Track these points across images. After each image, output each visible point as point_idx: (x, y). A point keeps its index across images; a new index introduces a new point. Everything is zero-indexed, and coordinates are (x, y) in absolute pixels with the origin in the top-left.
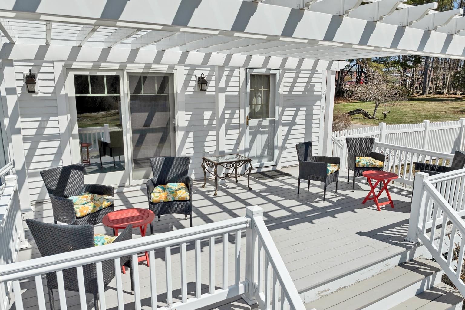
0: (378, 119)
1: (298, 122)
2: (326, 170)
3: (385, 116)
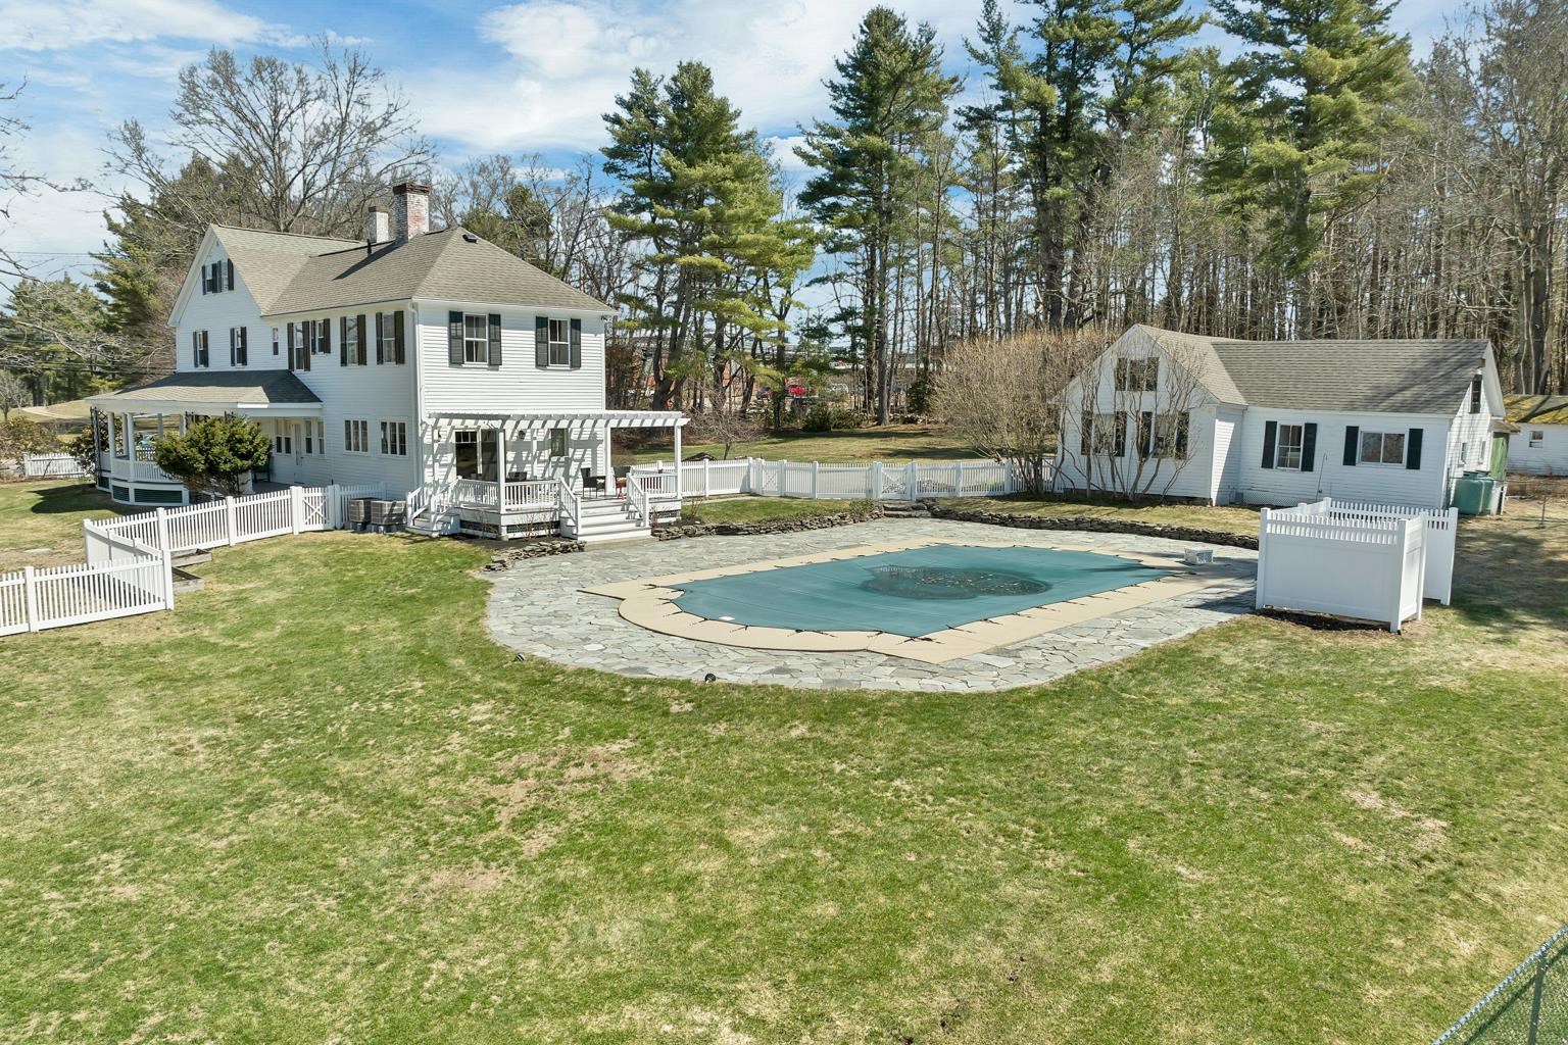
1: (586, 459)
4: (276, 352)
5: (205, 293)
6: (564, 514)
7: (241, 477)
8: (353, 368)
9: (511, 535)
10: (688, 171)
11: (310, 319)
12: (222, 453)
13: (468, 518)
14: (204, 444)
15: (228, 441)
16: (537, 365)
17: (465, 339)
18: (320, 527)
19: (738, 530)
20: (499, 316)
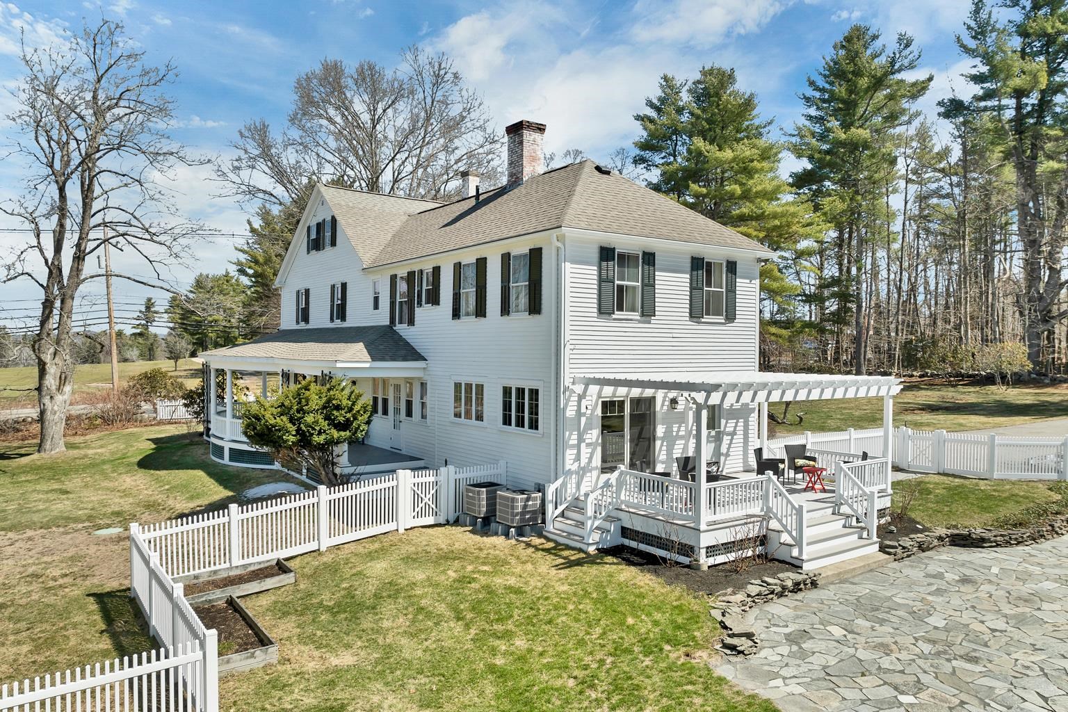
0: (791, 424)
1: (738, 433)
2: (778, 467)
3: (801, 419)
4: (376, 307)
5: (308, 252)
6: (774, 524)
7: (337, 450)
8: (469, 322)
9: (711, 561)
10: (719, 154)
11: (416, 268)
12: (317, 422)
13: (639, 525)
14: (294, 410)
15: (324, 407)
16: (691, 316)
17: (617, 282)
18: (430, 520)
19: (983, 540)
20: (653, 255)
